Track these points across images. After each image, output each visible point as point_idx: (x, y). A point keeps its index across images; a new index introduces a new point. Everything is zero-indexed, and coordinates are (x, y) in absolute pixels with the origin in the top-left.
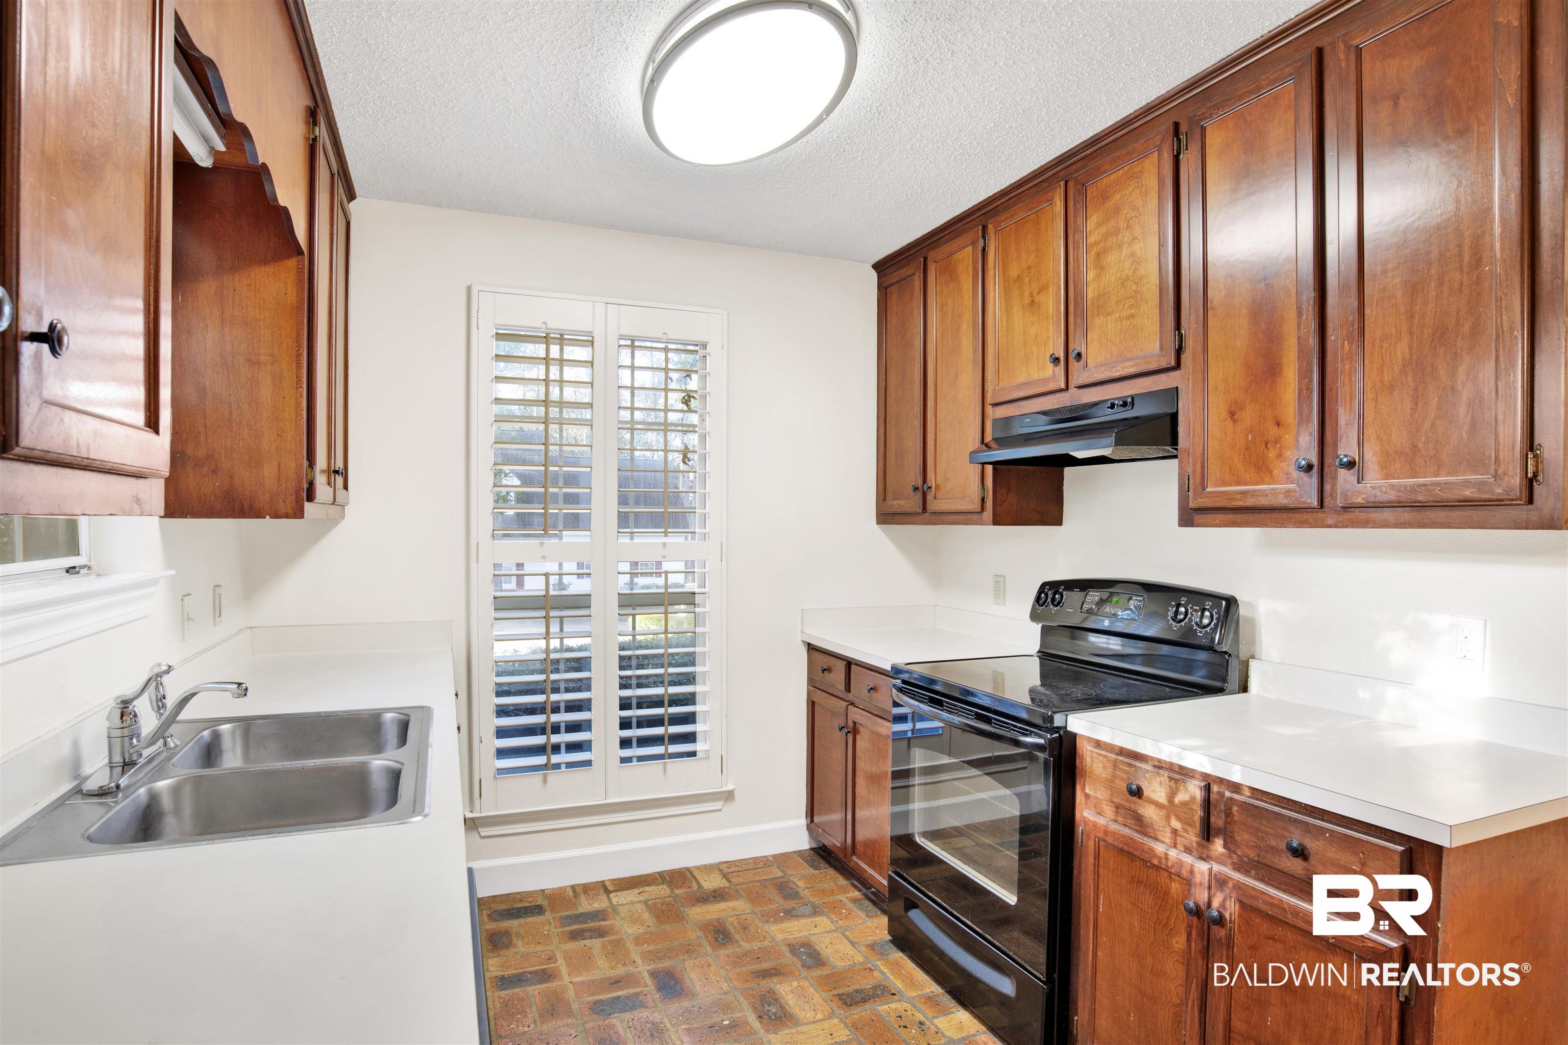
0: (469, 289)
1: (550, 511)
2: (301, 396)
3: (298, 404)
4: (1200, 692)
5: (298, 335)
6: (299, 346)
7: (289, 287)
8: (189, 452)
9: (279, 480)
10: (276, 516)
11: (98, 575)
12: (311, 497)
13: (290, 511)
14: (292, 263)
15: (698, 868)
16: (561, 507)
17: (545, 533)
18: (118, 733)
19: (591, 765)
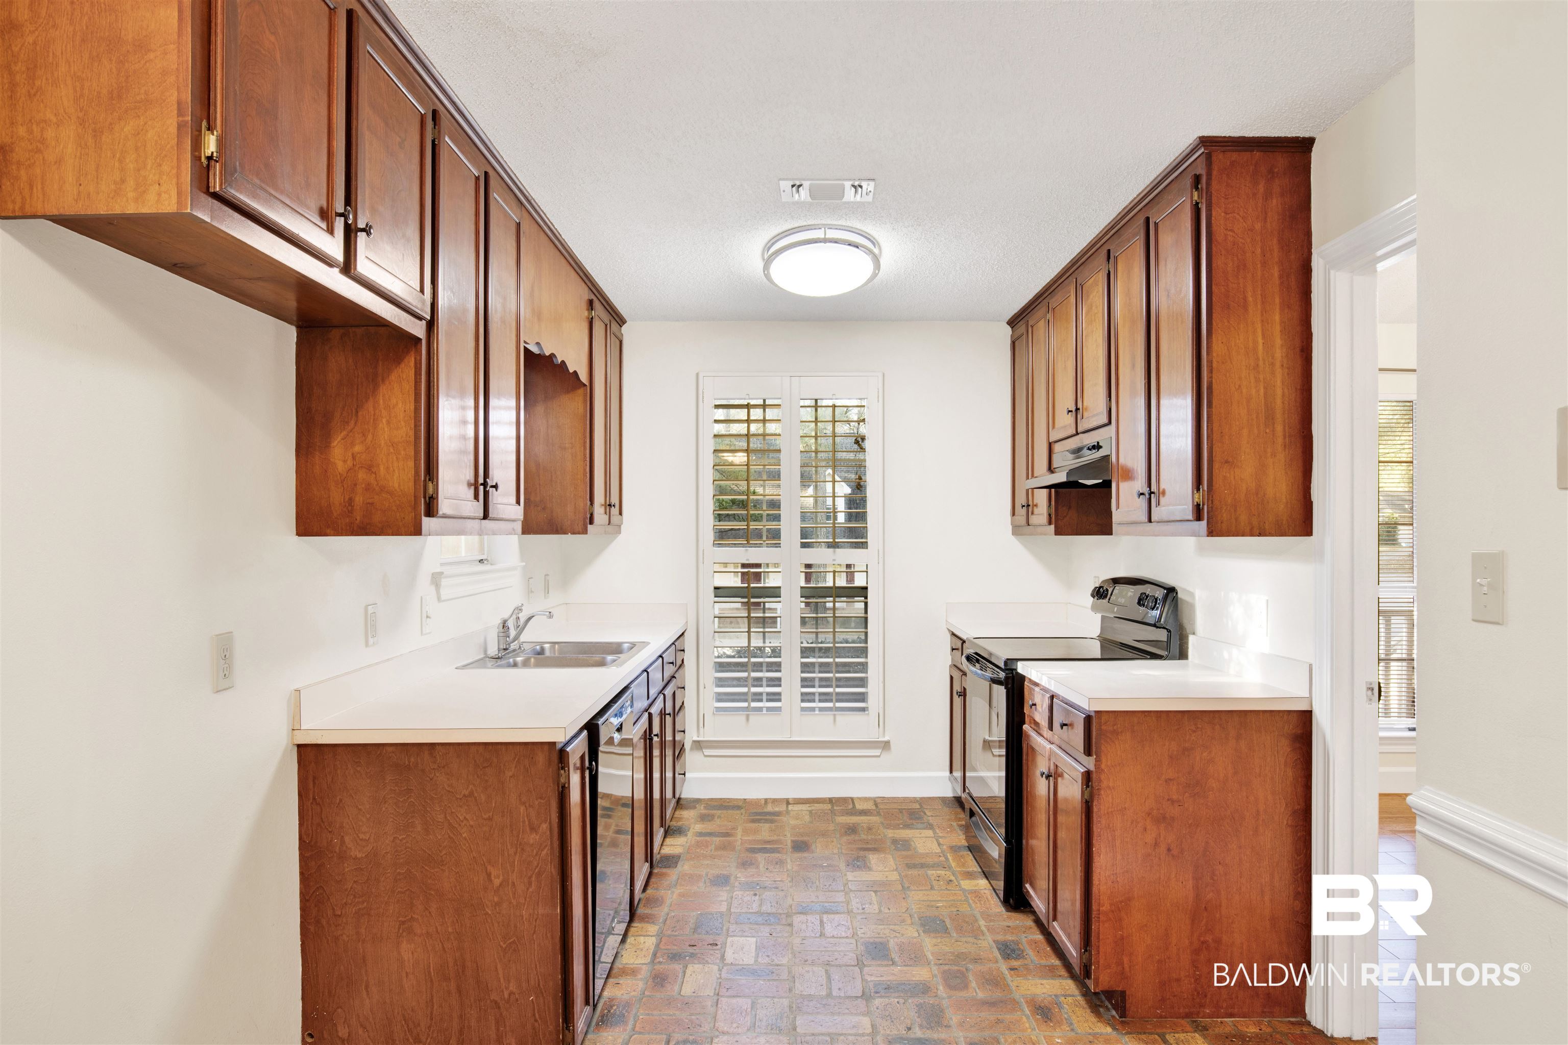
0: (697, 375)
1: (751, 527)
2: (586, 465)
3: (585, 470)
4: (1149, 657)
5: (585, 431)
6: (585, 437)
7: (580, 405)
8: (532, 499)
9: (575, 513)
10: (573, 533)
11: (492, 564)
12: (591, 522)
13: (581, 530)
14: (581, 391)
15: (860, 799)
16: (765, 524)
17: (748, 543)
18: (502, 634)
19: (781, 711)
